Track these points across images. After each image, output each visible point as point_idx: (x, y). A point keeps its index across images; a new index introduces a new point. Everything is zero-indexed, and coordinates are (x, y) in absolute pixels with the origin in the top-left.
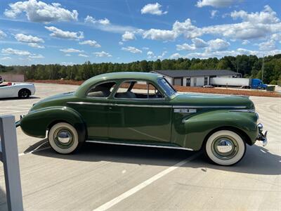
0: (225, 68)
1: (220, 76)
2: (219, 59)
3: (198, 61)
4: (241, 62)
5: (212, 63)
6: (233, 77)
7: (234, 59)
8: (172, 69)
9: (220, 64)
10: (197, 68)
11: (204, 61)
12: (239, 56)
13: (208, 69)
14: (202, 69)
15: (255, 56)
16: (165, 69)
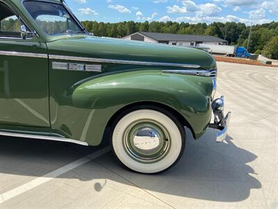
0: (213, 35)
1: (206, 42)
2: (207, 24)
3: (187, 25)
4: (229, 30)
5: (201, 28)
6: (220, 44)
7: (223, 25)
8: (159, 32)
9: (208, 30)
10: (185, 33)
11: (193, 26)
12: (228, 23)
13: (196, 34)
14: (190, 33)
15: (243, 24)
16: (153, 31)
